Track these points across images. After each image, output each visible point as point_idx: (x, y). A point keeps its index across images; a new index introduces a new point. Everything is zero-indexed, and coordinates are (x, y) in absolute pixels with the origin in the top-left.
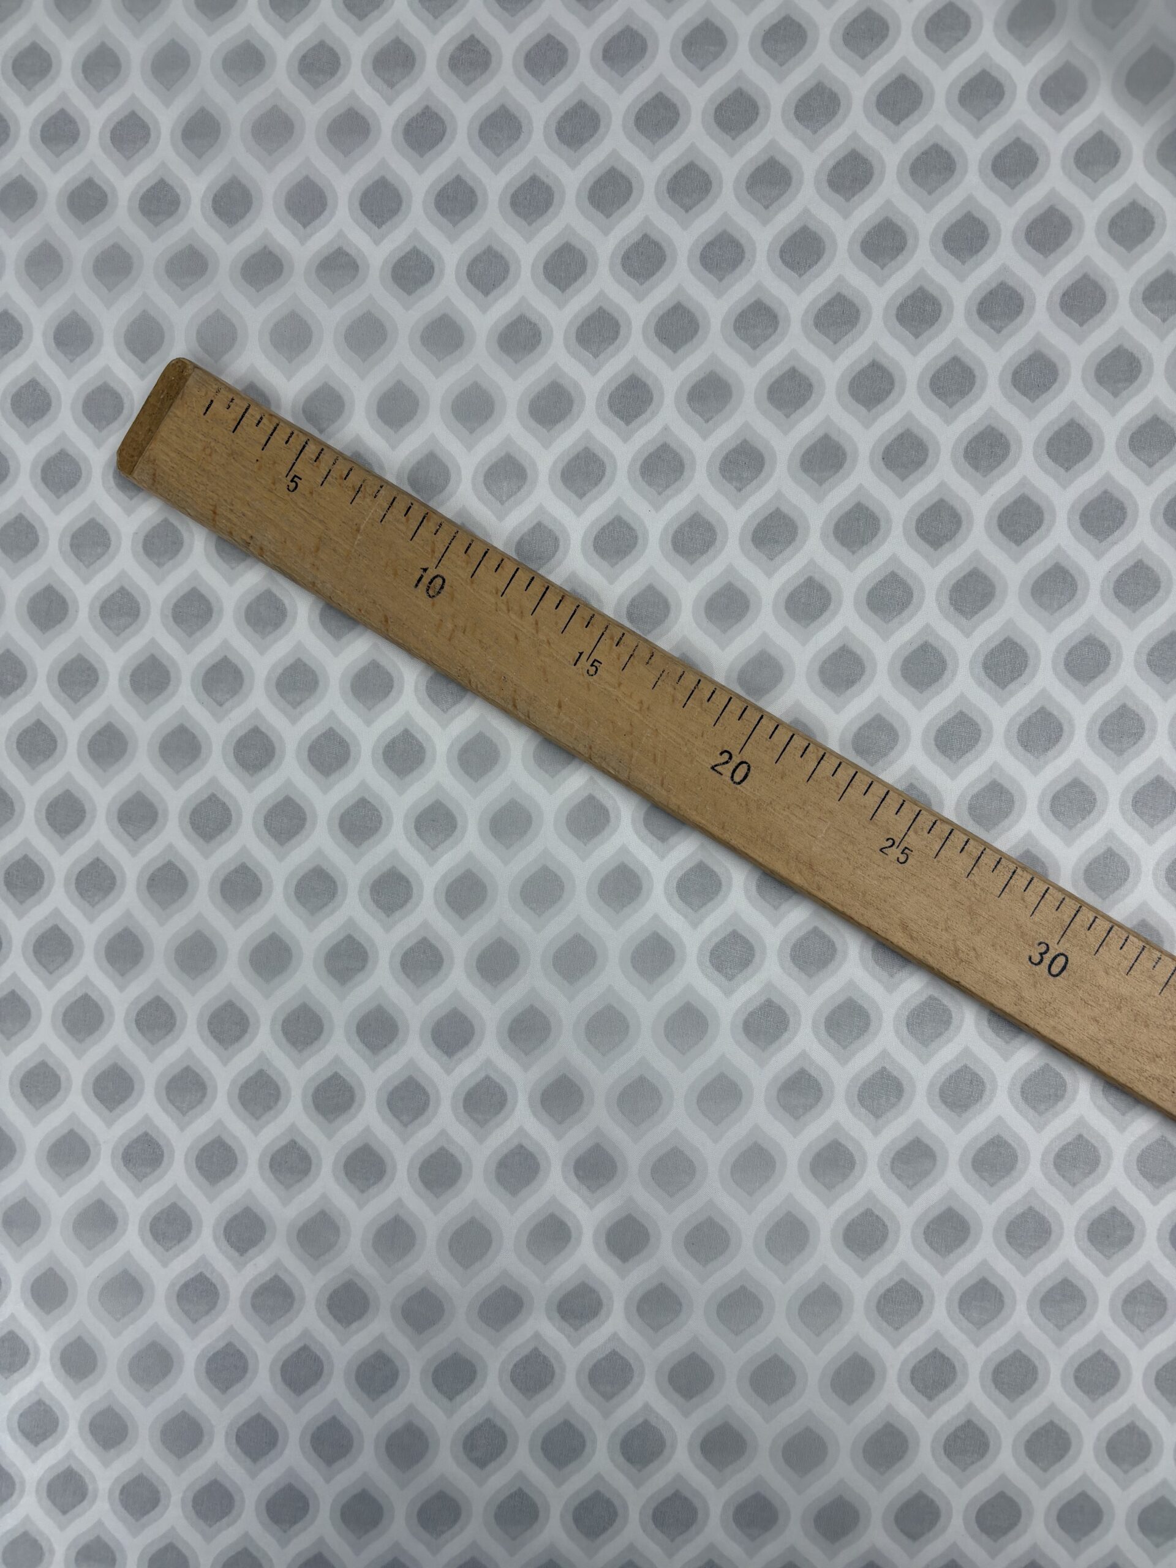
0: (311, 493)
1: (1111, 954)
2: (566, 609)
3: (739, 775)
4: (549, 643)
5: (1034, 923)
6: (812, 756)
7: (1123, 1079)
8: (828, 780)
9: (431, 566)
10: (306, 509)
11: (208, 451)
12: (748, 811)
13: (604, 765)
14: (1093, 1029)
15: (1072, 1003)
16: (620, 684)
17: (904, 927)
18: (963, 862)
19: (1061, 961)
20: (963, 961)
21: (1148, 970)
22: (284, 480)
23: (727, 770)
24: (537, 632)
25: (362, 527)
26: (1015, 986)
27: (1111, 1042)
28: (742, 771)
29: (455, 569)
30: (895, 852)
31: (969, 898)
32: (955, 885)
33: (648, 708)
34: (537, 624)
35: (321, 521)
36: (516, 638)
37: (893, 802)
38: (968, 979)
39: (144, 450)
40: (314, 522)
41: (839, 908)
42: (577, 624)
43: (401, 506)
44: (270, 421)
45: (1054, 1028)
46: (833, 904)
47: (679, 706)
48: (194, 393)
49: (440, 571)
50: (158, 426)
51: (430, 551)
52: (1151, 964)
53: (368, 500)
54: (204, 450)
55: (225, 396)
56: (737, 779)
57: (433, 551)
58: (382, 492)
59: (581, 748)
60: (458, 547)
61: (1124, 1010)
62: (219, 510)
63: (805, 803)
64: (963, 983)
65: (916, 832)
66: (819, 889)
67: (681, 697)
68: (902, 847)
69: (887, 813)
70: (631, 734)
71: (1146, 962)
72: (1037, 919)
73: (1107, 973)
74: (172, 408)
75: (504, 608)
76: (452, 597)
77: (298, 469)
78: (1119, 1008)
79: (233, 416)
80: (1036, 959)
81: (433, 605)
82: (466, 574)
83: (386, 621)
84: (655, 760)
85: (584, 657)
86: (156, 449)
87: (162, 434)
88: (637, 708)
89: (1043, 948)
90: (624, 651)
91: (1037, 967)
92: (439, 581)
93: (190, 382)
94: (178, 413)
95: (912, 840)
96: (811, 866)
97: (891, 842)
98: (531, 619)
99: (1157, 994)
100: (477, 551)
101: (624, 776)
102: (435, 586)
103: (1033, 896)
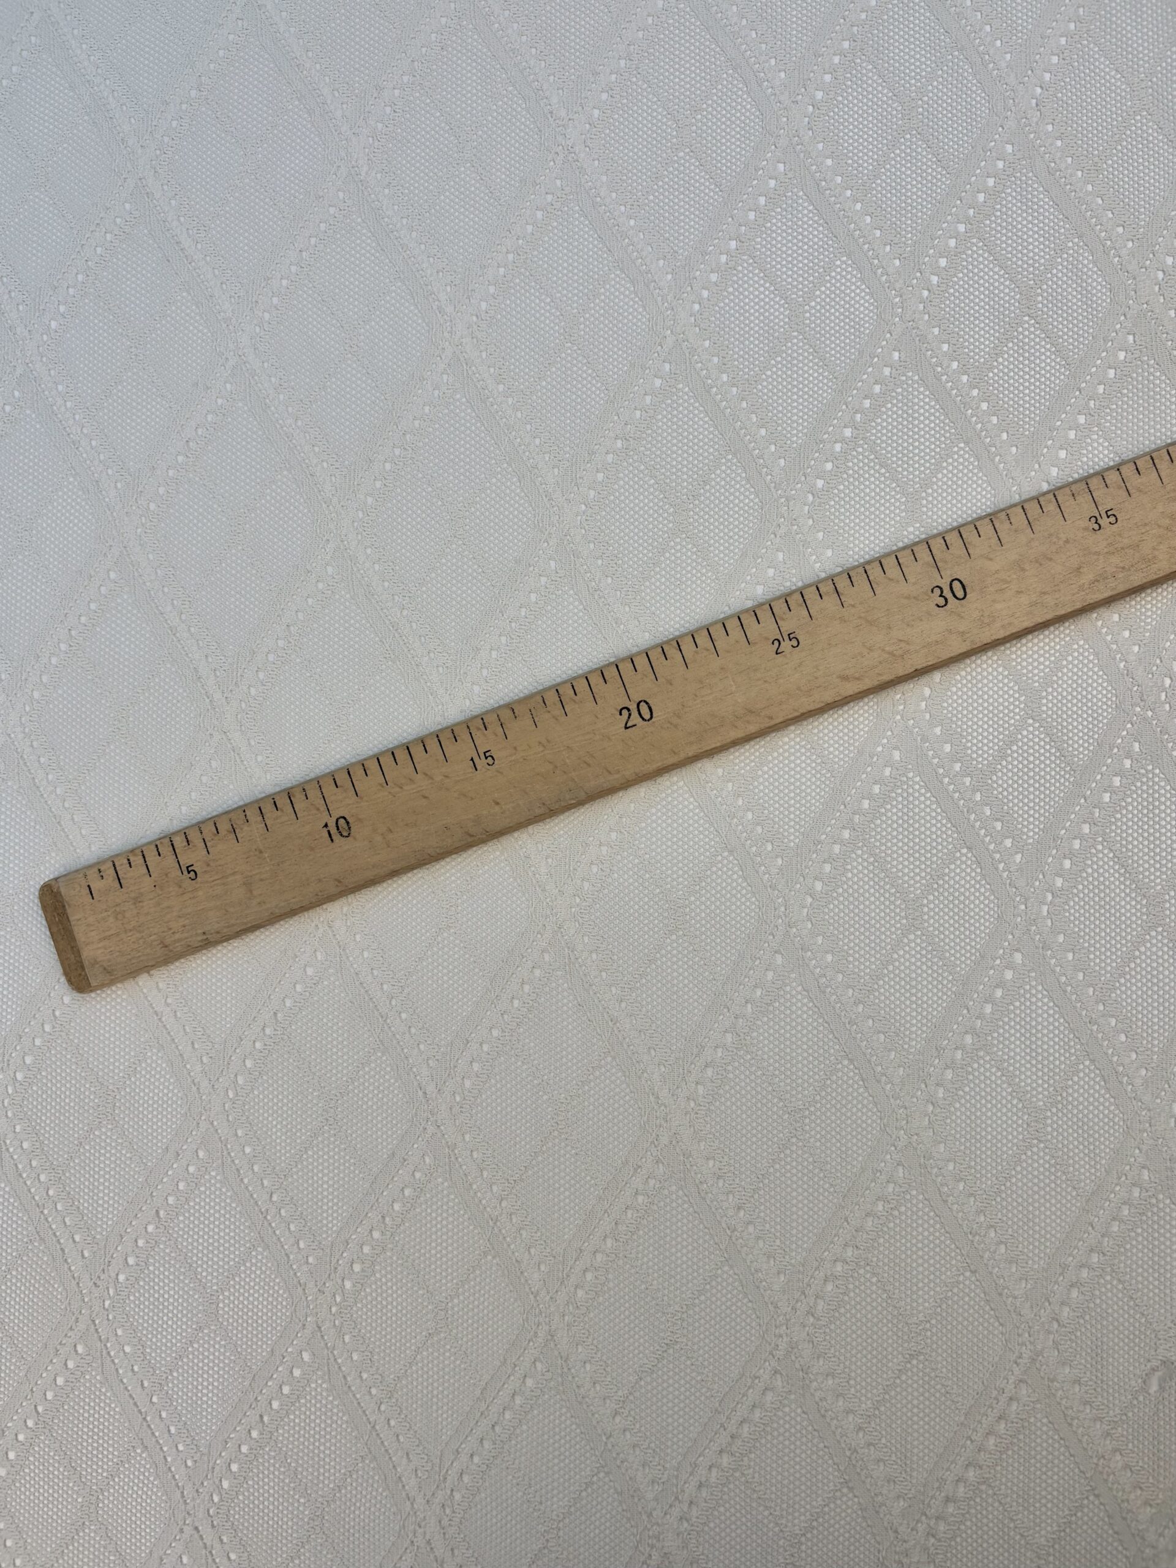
0: (208, 865)
1: (979, 546)
2: (433, 745)
3: (646, 714)
4: (446, 777)
5: (914, 584)
6: (671, 651)
7: (1078, 605)
8: (697, 652)
9: (326, 818)
10: (216, 877)
11: (120, 916)
12: (676, 726)
13: (563, 804)
14: (1024, 600)
15: (994, 601)
16: (515, 748)
17: (845, 678)
18: (831, 601)
19: (956, 584)
20: (902, 656)
21: (1010, 529)
22: (184, 877)
23: (635, 719)
24: (432, 778)
25: (261, 847)
26: (950, 631)
27: (1044, 593)
28: (644, 709)
29: (342, 803)
30: (786, 645)
31: (860, 617)
32: (842, 620)
33: (548, 741)
34: (426, 774)
35: (234, 874)
36: (425, 797)
37: (749, 619)
38: (920, 662)
39: (81, 962)
40: (231, 879)
41: (796, 714)
42: (450, 747)
43: (268, 808)
44: (135, 855)
45: (1003, 626)
46: (790, 717)
47: (563, 718)
48: (74, 895)
49: (336, 815)
50: (74, 939)
51: (315, 812)
52: (1007, 525)
53: (246, 828)
54: (117, 919)
55: (93, 874)
56: (647, 716)
57: (318, 809)
58: (248, 813)
59: (538, 812)
60: (329, 789)
61: (1027, 566)
62: (168, 941)
63: (701, 682)
64: (919, 667)
65: (783, 619)
66: (771, 718)
67: (558, 711)
68: (786, 638)
69: (754, 629)
70: (556, 767)
71: (1003, 527)
72: (913, 580)
73: (991, 559)
74: (71, 919)
75: (398, 789)
76: (360, 820)
77: (185, 862)
78: (1023, 570)
79: (111, 879)
80: (942, 601)
81: (355, 839)
82: (351, 797)
83: (340, 882)
84: (589, 765)
85: (476, 760)
86: (87, 954)
87: (83, 939)
88: (541, 749)
89: (937, 591)
90: (494, 727)
91: (949, 605)
92: (342, 821)
93: (63, 891)
94: (77, 917)
95: (786, 628)
96: (751, 712)
97: (776, 643)
98: (420, 776)
99: (1032, 536)
100: (343, 779)
101: (583, 796)
102: (343, 827)
103: (893, 571)
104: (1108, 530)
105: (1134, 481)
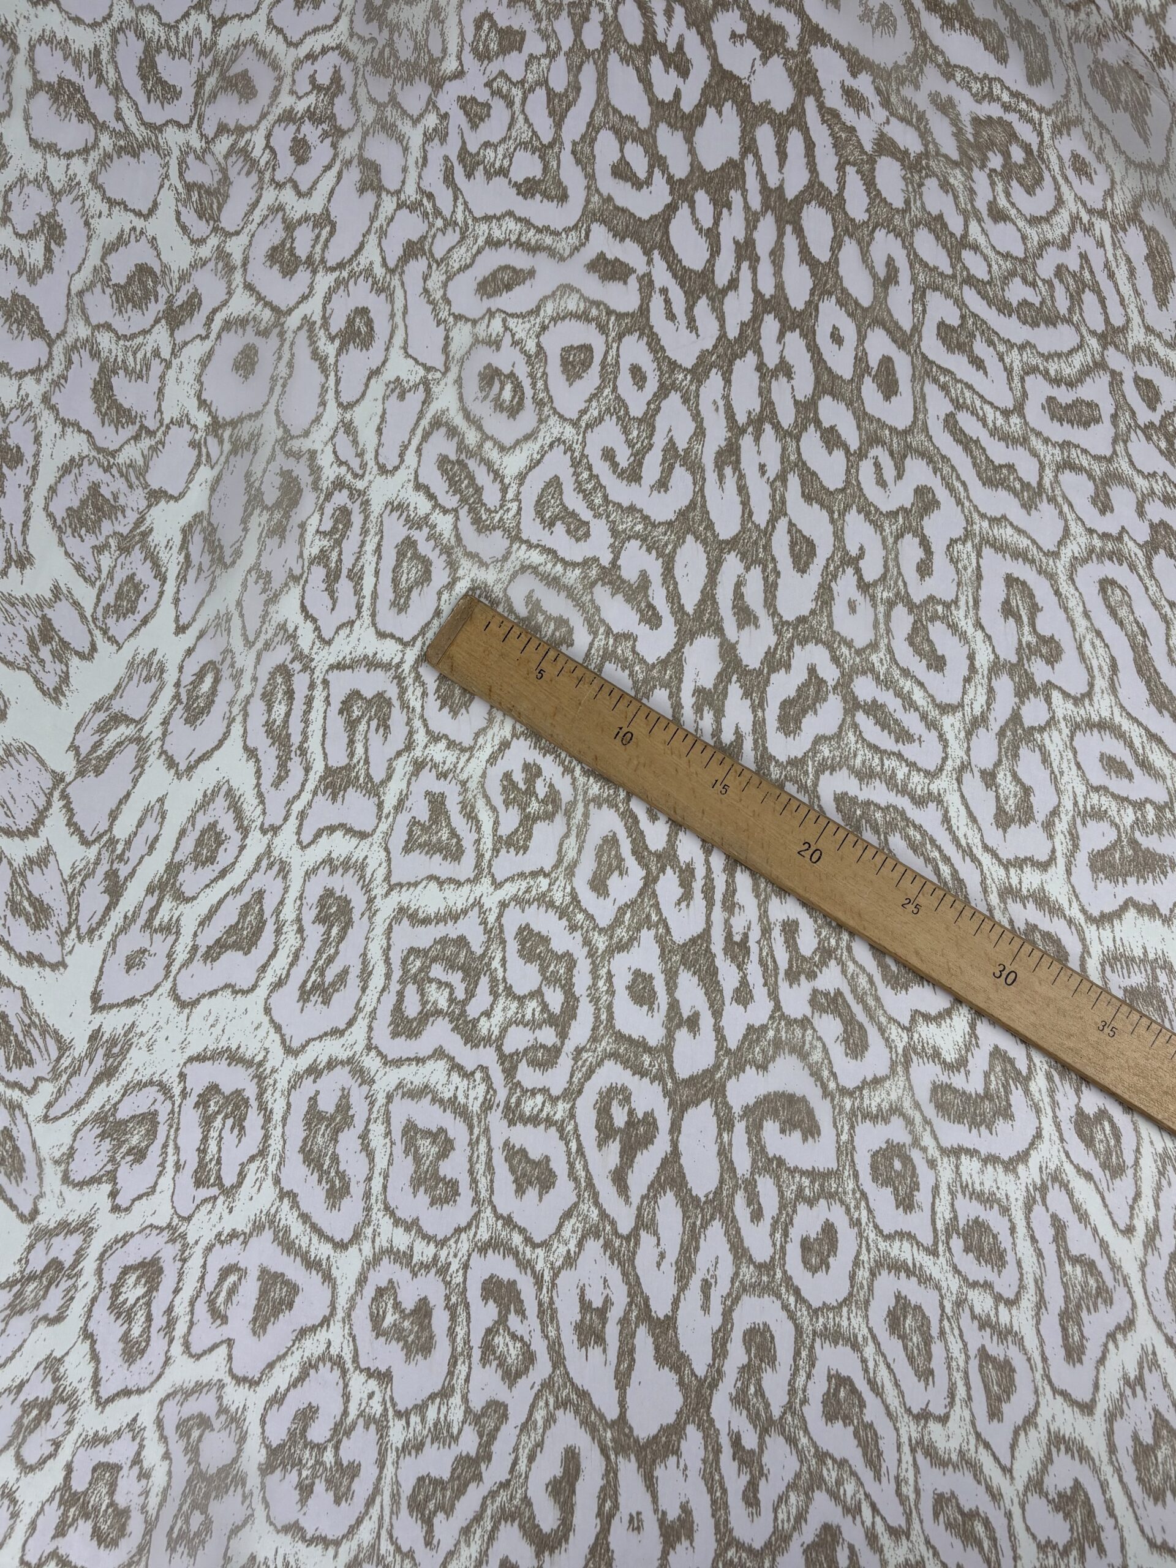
0: (551, 680)
1: (1043, 971)
2: (708, 754)
3: (814, 858)
4: (696, 775)
5: (996, 953)
6: (859, 847)
7: (1051, 1049)
8: (869, 862)
9: (625, 725)
10: (548, 689)
11: (487, 653)
12: (821, 879)
13: (731, 850)
14: (1033, 1018)
15: (1020, 1002)
16: (741, 800)
17: (917, 953)
18: (951, 914)
19: (1012, 975)
20: (952, 974)
21: (1064, 982)
22: (534, 672)
23: (808, 854)
24: (689, 767)
25: (583, 702)
26: (986, 992)
27: (1044, 1026)
28: (817, 856)
29: (639, 729)
30: (911, 907)
31: (955, 936)
32: (948, 927)
33: (758, 815)
34: (690, 761)
35: (557, 698)
36: (677, 770)
37: (909, 876)
39: (445, 650)
40: (553, 698)
41: (877, 941)
42: (715, 764)
43: (607, 690)
44: (526, 636)
45: (1008, 1018)
46: (873, 938)
47: (778, 814)
48: (479, 616)
49: (630, 729)
50: (455, 636)
51: (623, 716)
52: (1065, 978)
53: (587, 685)
54: (484, 651)
55: (497, 620)
56: (814, 860)
57: (626, 717)
58: (595, 680)
60: (642, 715)
61: (1052, 1006)
62: (494, 691)
63: (855, 876)
64: (955, 988)
65: (923, 895)
66: (866, 929)
67: (779, 808)
68: (915, 904)
69: (906, 883)
70: (749, 831)
71: (1062, 977)
72: (998, 951)
73: (1040, 984)
74: (464, 626)
75: (670, 753)
76: (637, 745)
77: (543, 666)
78: (1048, 1005)
79: (503, 631)
80: (998, 974)
81: (626, 750)
82: (646, 731)
83: (597, 758)
84: (763, 847)
85: (719, 784)
86: (454, 650)
87: (460, 641)
88: (752, 815)
89: (1001, 968)
90: (744, 779)
91: (999, 980)
92: (629, 735)
93: (476, 610)
94: (468, 629)
95: (921, 900)
96: (860, 915)
97: (908, 901)
98: (686, 758)
99: (1071, 996)
100: (653, 718)
101: (743, 857)
102: (627, 738)
103: (994, 936)
104: (1104, 1036)
105: (1141, 1030)
